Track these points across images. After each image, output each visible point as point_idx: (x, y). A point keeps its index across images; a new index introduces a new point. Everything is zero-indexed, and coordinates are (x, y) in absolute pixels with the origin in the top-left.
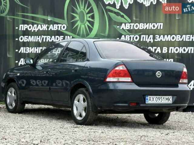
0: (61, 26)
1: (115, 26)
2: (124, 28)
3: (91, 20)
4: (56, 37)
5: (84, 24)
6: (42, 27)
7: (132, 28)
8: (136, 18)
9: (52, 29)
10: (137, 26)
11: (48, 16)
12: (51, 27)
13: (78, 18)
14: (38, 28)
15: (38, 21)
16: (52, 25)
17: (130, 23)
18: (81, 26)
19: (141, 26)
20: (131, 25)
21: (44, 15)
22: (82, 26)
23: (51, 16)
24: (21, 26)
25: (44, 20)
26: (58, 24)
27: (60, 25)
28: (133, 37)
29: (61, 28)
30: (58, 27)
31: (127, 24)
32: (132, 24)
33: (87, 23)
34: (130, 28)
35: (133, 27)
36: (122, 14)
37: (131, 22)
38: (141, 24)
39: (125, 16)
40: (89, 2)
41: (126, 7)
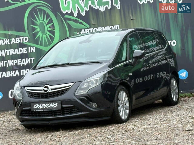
0: (23, 39)
1: (75, 33)
4: (20, 49)
5: (46, 34)
6: (4, 42)
9: (15, 43)
10: (96, 30)
11: (8, 30)
12: (13, 41)
13: (38, 29)
16: (13, 39)
17: (89, 28)
18: (42, 36)
19: (100, 30)
20: (90, 30)
23: (12, 30)
25: (5, 34)
26: (19, 37)
27: (21, 38)
29: (23, 41)
30: (20, 40)
31: (86, 30)
33: (48, 33)
35: (92, 31)
36: (80, 21)
38: (99, 28)
39: (84, 23)
40: (47, 13)
41: (83, 14)
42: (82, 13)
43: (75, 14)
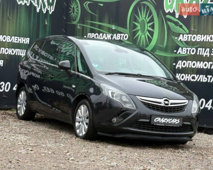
1: (173, 37)
2: (182, 40)
3: (151, 29)
5: (145, 35)
6: (106, 36)
7: (189, 40)
8: (194, 29)
9: (116, 39)
10: (194, 38)
11: (112, 24)
12: (115, 37)
13: (139, 28)
14: (103, 37)
15: (104, 30)
16: (115, 35)
17: (187, 34)
19: (199, 38)
20: (188, 37)
21: (109, 23)
22: (142, 36)
23: (115, 25)
24: (89, 34)
25: (109, 28)
26: (121, 33)
27: (122, 35)
28: (190, 50)
29: (123, 38)
31: (185, 35)
32: (190, 35)
33: (148, 33)
34: (188, 39)
35: (191, 38)
36: (181, 23)
37: (189, 34)
38: (198, 35)
39: (184, 27)
40: (151, 10)
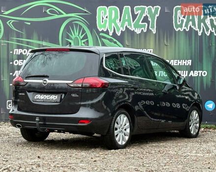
21: (39, 40)
23: (46, 41)
25: (39, 45)
36: (115, 40)
40: (83, 29)
41: (119, 34)
42: (117, 33)
43: (111, 34)
